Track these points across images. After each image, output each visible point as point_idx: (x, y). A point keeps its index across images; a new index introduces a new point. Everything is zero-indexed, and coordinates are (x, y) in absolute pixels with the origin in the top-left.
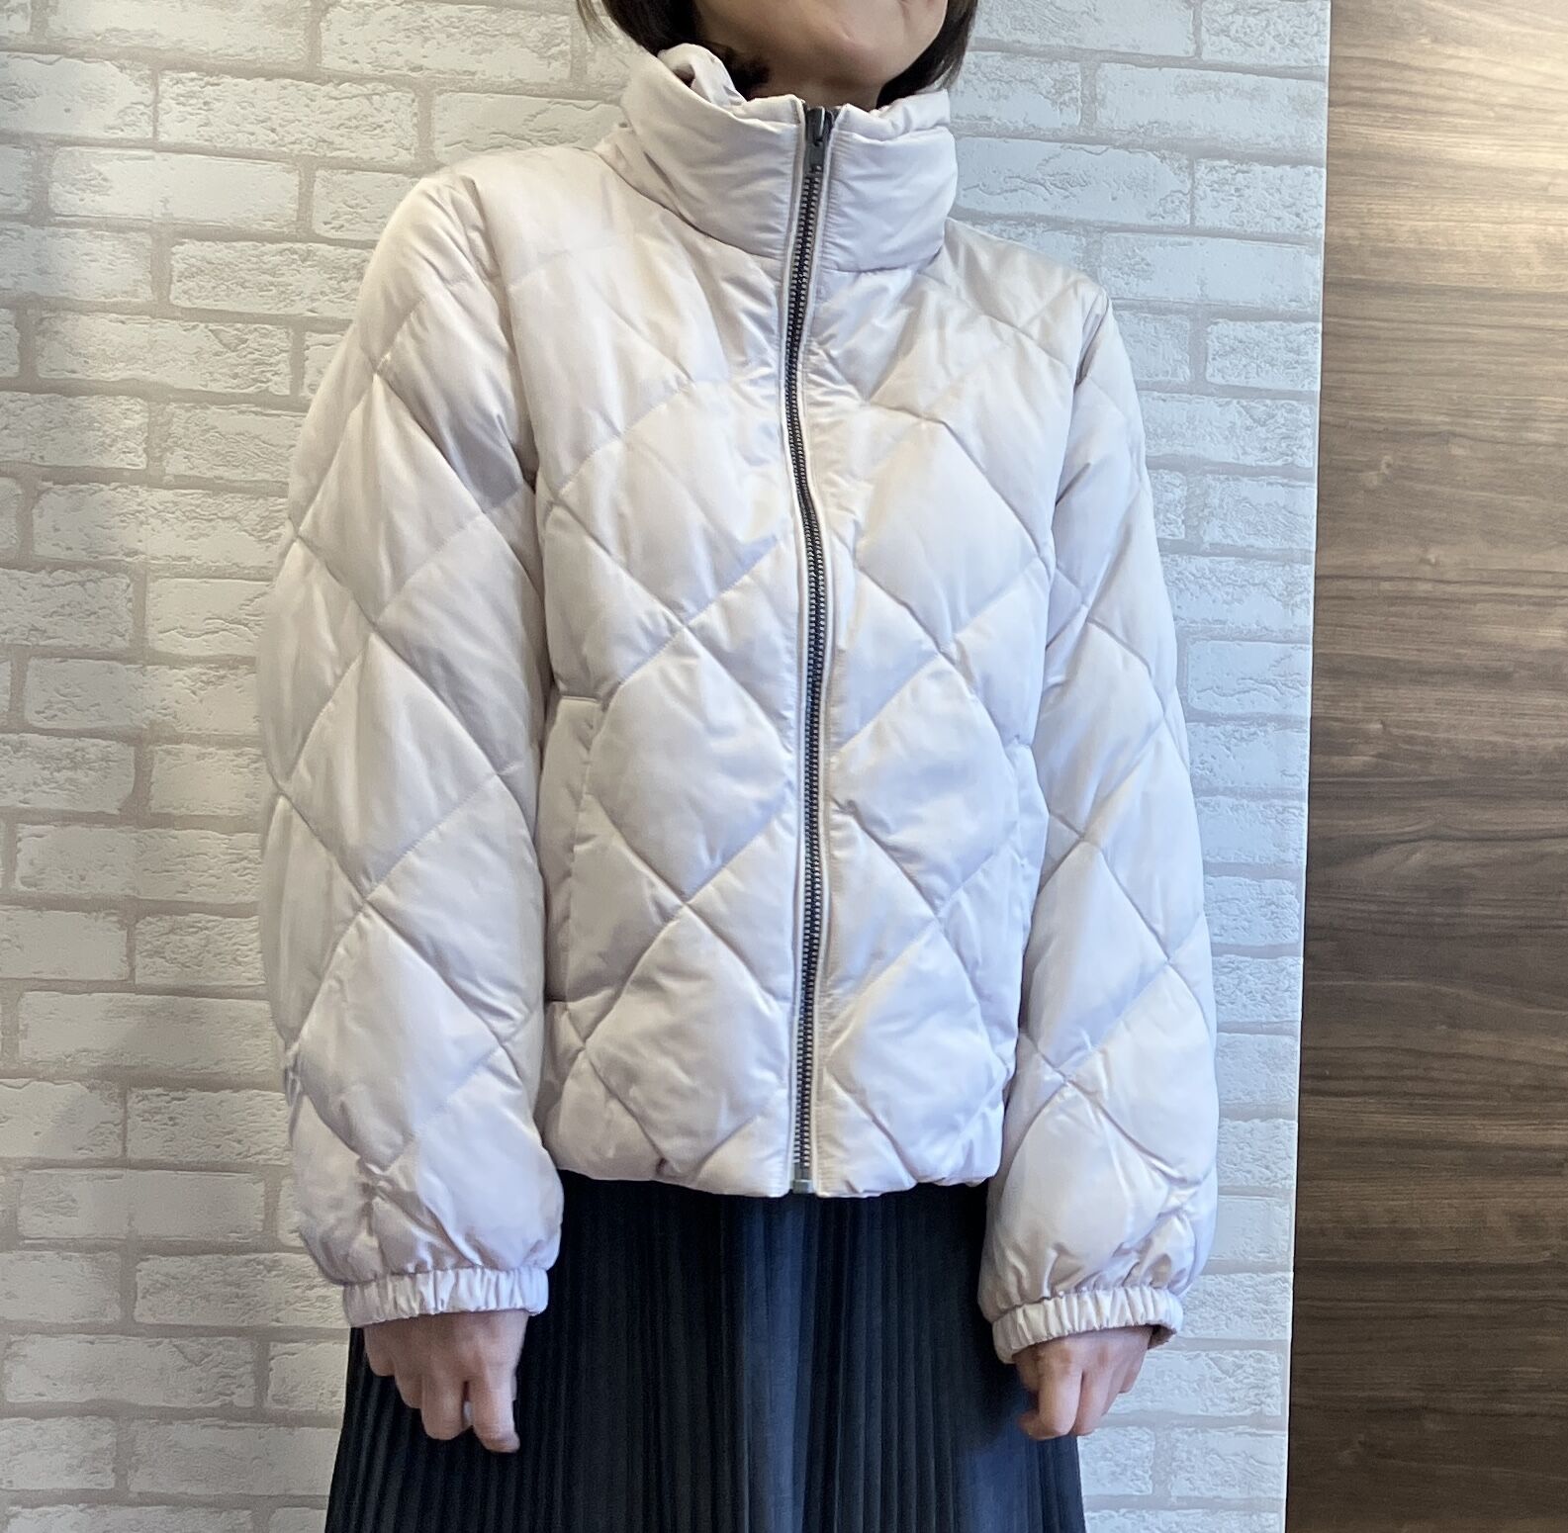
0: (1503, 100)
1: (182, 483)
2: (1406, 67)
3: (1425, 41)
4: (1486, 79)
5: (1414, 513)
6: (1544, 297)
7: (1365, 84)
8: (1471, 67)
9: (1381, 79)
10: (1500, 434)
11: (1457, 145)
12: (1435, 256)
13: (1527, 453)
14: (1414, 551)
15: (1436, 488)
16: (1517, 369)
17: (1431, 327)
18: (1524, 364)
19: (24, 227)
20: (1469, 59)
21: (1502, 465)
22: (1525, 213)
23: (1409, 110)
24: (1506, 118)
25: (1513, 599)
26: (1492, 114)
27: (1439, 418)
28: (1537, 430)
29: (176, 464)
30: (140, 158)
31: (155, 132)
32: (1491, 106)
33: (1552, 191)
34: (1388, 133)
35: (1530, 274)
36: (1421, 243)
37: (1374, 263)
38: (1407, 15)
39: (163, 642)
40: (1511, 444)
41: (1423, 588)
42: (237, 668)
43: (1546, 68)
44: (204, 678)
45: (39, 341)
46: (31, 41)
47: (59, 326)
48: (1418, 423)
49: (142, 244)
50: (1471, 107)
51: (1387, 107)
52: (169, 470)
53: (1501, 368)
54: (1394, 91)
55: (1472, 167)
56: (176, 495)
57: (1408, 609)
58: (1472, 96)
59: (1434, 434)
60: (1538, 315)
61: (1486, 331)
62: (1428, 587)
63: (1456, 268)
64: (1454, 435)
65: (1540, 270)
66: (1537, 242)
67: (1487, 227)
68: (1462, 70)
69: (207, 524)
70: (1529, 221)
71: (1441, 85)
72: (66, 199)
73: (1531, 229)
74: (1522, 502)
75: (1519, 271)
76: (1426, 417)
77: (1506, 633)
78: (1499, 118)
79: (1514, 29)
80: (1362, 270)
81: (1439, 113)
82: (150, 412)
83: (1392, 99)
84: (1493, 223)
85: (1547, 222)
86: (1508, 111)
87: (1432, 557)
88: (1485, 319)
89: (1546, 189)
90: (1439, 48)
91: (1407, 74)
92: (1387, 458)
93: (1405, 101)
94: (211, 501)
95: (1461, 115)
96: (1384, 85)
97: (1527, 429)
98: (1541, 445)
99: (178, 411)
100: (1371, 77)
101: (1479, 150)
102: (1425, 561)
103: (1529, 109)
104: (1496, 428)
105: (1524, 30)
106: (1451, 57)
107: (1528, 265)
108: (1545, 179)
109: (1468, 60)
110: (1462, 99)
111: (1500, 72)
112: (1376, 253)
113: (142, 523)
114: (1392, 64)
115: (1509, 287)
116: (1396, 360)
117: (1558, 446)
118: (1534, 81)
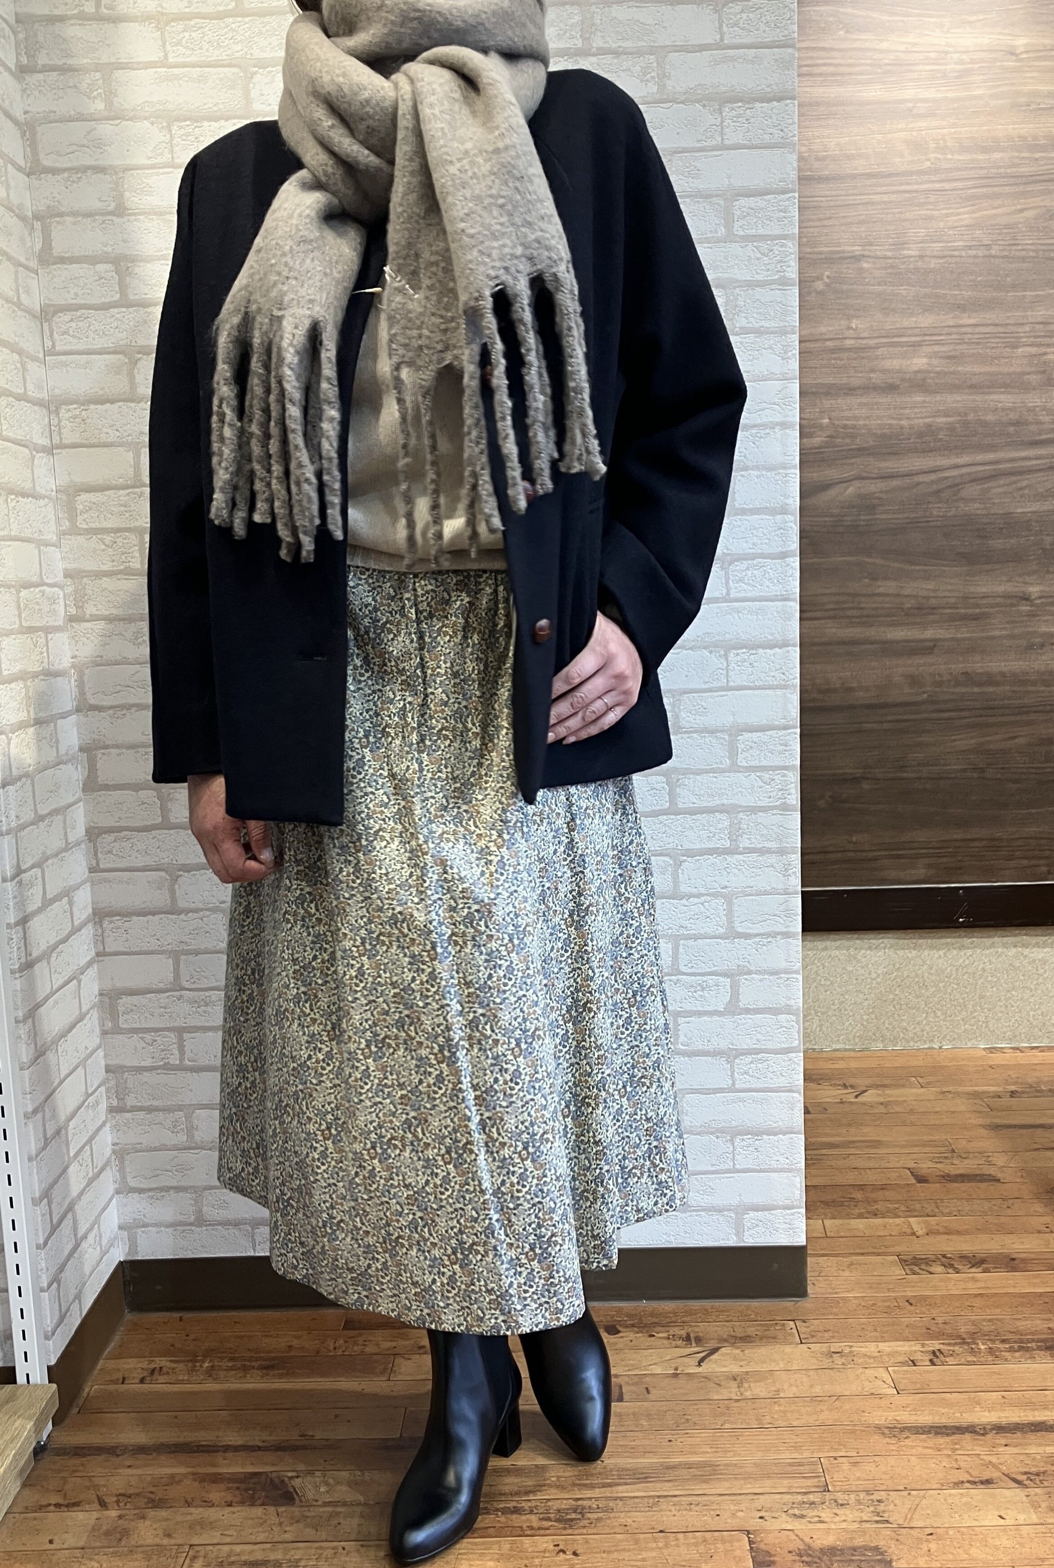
0: (886, 61)
2: (831, 49)
3: (842, 32)
5: (843, 301)
6: (911, 173)
7: (809, 62)
8: (867, 45)
9: (818, 58)
10: (889, 254)
11: (860, 91)
12: (849, 157)
13: (904, 263)
14: (844, 323)
15: (855, 287)
16: (897, 216)
18: (901, 213)
19: (114, 218)
21: (890, 271)
22: (900, 126)
23: (833, 74)
24: (888, 72)
26: (880, 71)
28: (909, 249)
32: (881, 66)
33: (915, 111)
34: (822, 90)
35: (905, 161)
37: (816, 165)
38: (831, 19)
40: (896, 258)
41: (849, 343)
45: (128, 279)
46: (106, 114)
47: (137, 270)
48: (844, 252)
50: (868, 68)
51: (821, 75)
53: (888, 216)
54: (825, 65)
57: (841, 355)
58: (869, 61)
59: (852, 257)
60: (908, 184)
61: (879, 196)
62: (852, 342)
64: (863, 256)
65: (909, 158)
66: (907, 142)
67: (879, 137)
70: (902, 130)
71: (851, 58)
72: (133, 200)
73: (902, 135)
74: (903, 290)
75: (897, 160)
78: (885, 73)
79: (891, 18)
80: (810, 170)
81: (850, 74)
83: (824, 69)
84: (882, 134)
85: (912, 130)
86: (889, 68)
87: (854, 326)
88: (879, 189)
90: (851, 36)
91: (834, 54)
92: (827, 273)
93: (831, 69)
96: (819, 62)
97: (903, 249)
100: (811, 58)
101: (874, 92)
102: (849, 328)
103: (900, 65)
104: (886, 250)
106: (856, 40)
107: (902, 156)
108: (910, 105)
109: (866, 40)
110: (863, 64)
111: (884, 45)
112: (818, 159)
114: (823, 49)
115: (892, 169)
116: (830, 218)
117: (921, 257)
118: (902, 48)
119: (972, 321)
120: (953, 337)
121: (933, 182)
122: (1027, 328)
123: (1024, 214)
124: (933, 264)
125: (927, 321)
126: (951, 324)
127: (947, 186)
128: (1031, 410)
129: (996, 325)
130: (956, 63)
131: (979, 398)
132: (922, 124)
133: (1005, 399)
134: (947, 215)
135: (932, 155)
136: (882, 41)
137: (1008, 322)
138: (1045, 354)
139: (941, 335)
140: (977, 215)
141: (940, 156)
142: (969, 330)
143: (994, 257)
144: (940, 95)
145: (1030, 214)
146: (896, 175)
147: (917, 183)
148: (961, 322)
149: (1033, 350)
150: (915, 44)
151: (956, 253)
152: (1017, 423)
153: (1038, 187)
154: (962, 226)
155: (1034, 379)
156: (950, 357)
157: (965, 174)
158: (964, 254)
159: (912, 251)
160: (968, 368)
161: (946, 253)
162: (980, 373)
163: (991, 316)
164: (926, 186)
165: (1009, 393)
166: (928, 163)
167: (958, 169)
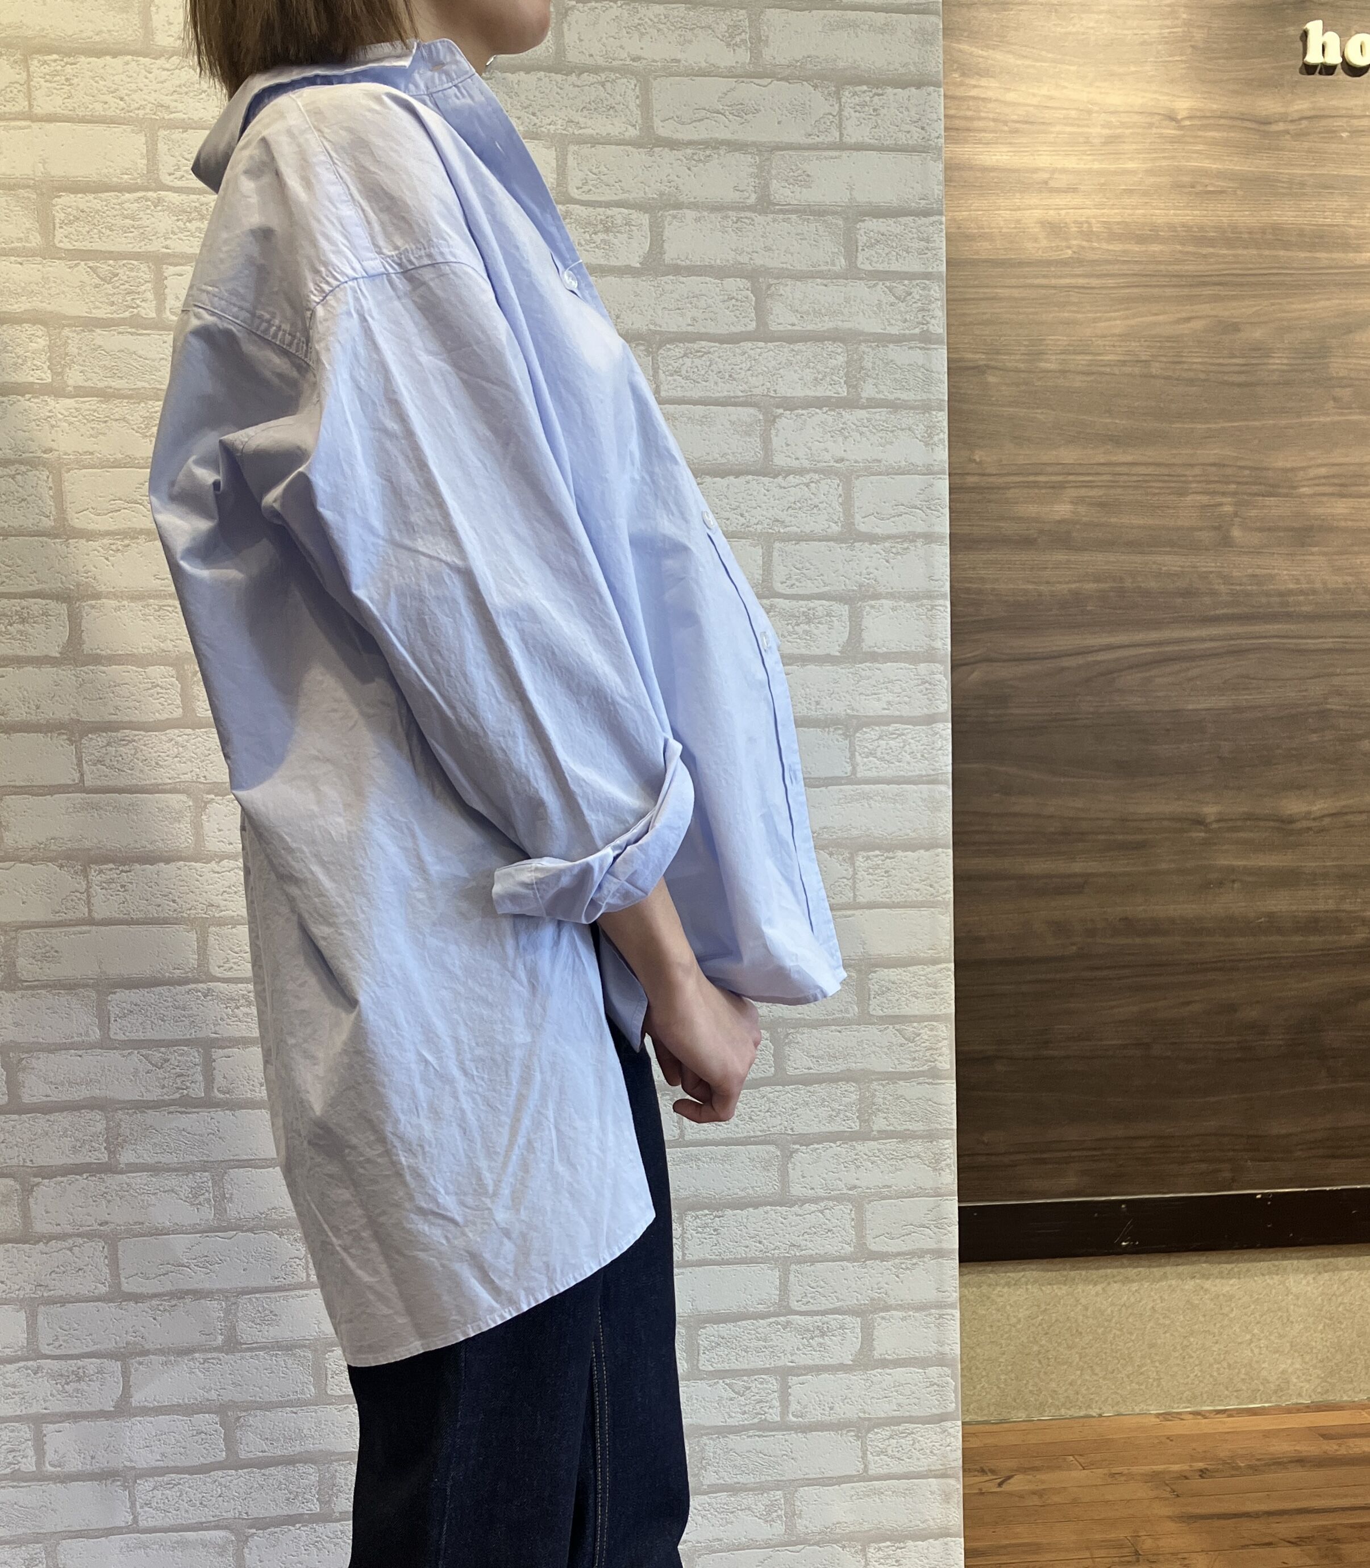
0: (1015, 117)
1: (81, 392)
4: (1002, 102)
6: (1049, 263)
8: (990, 94)
11: (982, 153)
13: (1040, 379)
15: (979, 407)
16: (1031, 317)
17: (970, 290)
18: (1036, 313)
20: (988, 88)
22: (1032, 201)
24: (1016, 131)
25: (1036, 485)
26: (1006, 128)
27: (977, 356)
28: (1047, 361)
29: (74, 378)
30: (21, 128)
31: (31, 106)
32: (1005, 123)
33: (1052, 184)
35: (1039, 246)
36: (959, 228)
39: (78, 521)
40: (1030, 372)
42: (137, 538)
43: (1044, 91)
44: (113, 547)
49: (29, 198)
50: (992, 124)
52: (70, 382)
53: (1020, 317)
55: (993, 169)
56: (77, 402)
58: (991, 116)
59: (974, 368)
60: (1044, 276)
63: (986, 245)
65: (1044, 243)
66: (1043, 223)
67: (1007, 214)
68: (983, 96)
69: (103, 425)
70: (1036, 207)
73: (1038, 213)
75: (1029, 245)
76: (970, 356)
77: (1032, 510)
78: (1011, 132)
79: (1019, 62)
81: (968, 130)
82: (50, 336)
84: (1011, 210)
85: (1048, 208)
86: (1018, 126)
88: (1008, 281)
89: (1046, 183)
90: (968, 81)
94: (104, 406)
95: (985, 131)
97: (1040, 361)
98: (1051, 371)
99: (71, 335)
103: (1032, 123)
104: (1017, 361)
105: (1028, 62)
106: (975, 86)
107: (1036, 240)
108: (1046, 176)
110: (984, 118)
111: (1011, 96)
113: (53, 426)
115: (1023, 257)
117: (1063, 372)
118: (1035, 101)
119: (1129, 458)
120: (1104, 478)
121: (1079, 276)
122: (1197, 471)
123: (1189, 325)
124: (1078, 382)
125: (1069, 455)
126: (1102, 461)
127: (1094, 282)
128: (1204, 577)
129: (1158, 465)
130: (1103, 126)
131: (1138, 558)
132: (1060, 200)
133: (1171, 562)
134: (1095, 320)
135: (1074, 242)
136: (1009, 90)
137: (1173, 461)
138: (1221, 504)
139: (1089, 474)
140: (1132, 322)
141: (1085, 244)
142: (1124, 469)
143: (1153, 377)
144: (1082, 166)
145: (1198, 325)
146: (1029, 264)
147: (1055, 277)
148: (1114, 459)
149: (1205, 499)
150: (1051, 98)
151: (1108, 370)
152: (1188, 593)
153: (1207, 291)
154: (1113, 335)
155: (1205, 536)
156: (1102, 505)
157: (1115, 268)
158: (1116, 370)
159: (1051, 364)
160: (1125, 520)
161: (1094, 369)
162: (1139, 527)
163: (1150, 454)
164: (1067, 281)
165: (1176, 554)
166: (1070, 252)
167: (1108, 262)
